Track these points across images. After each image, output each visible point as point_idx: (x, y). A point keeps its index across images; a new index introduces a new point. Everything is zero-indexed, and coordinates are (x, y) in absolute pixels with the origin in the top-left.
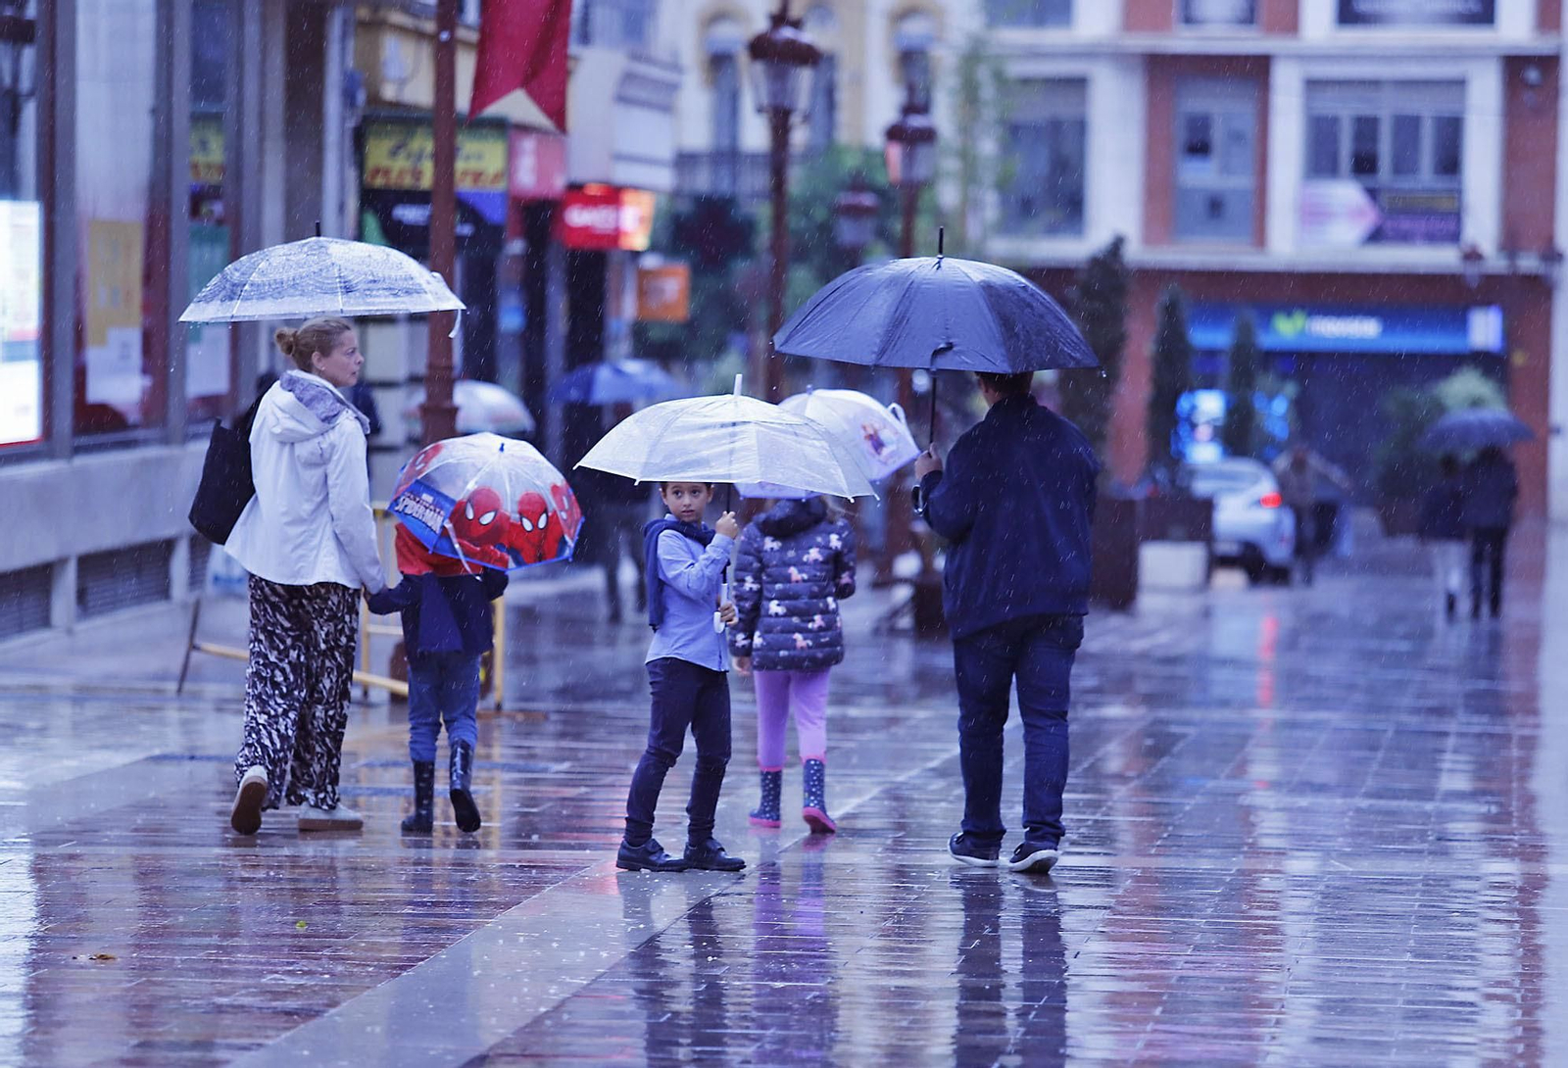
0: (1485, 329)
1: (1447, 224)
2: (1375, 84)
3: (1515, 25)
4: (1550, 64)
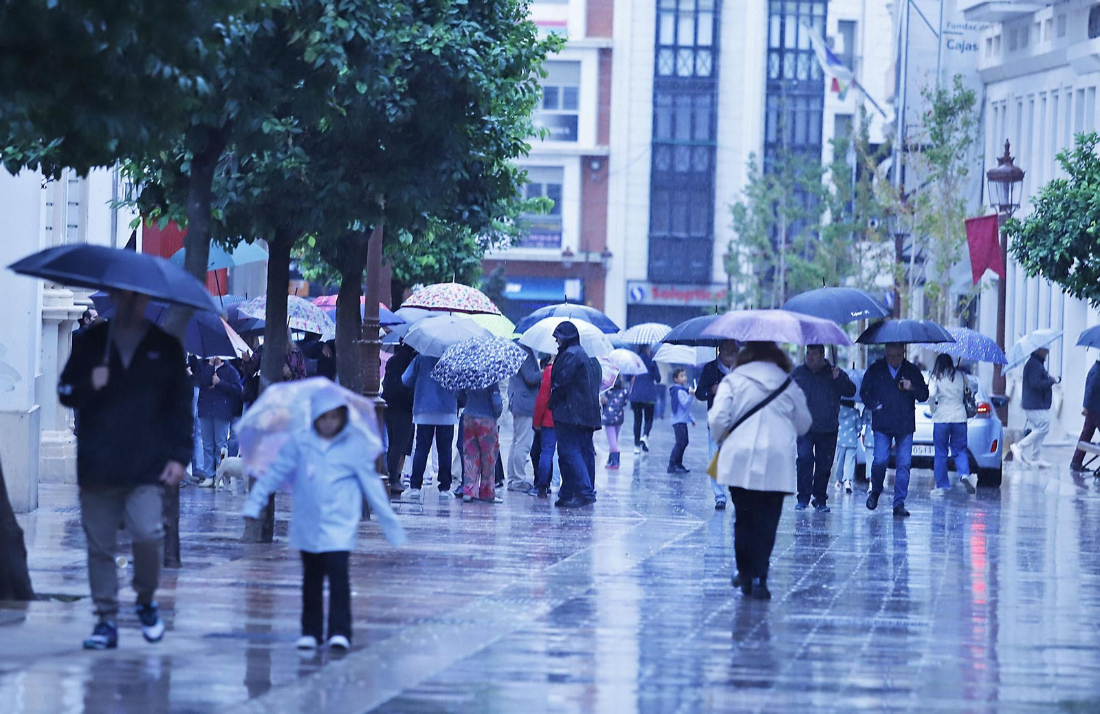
0: (572, 290)
1: (555, 238)
3: (587, 141)
4: (604, 160)
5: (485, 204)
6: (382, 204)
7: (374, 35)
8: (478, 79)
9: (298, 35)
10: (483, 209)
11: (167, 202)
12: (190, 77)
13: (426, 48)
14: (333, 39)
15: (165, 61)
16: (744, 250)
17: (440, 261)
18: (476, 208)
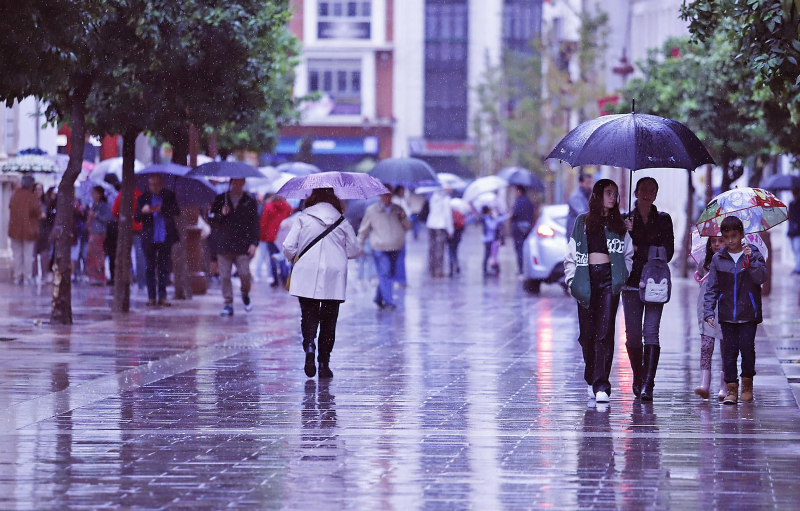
0: (370, 145)
1: (356, 108)
2: (330, 60)
3: (378, 40)
4: (390, 53)
7: (175, 19)
8: (241, 39)
9: (132, 20)
12: (67, 53)
13: (210, 22)
14: (152, 22)
15: (52, 44)
16: (486, 116)
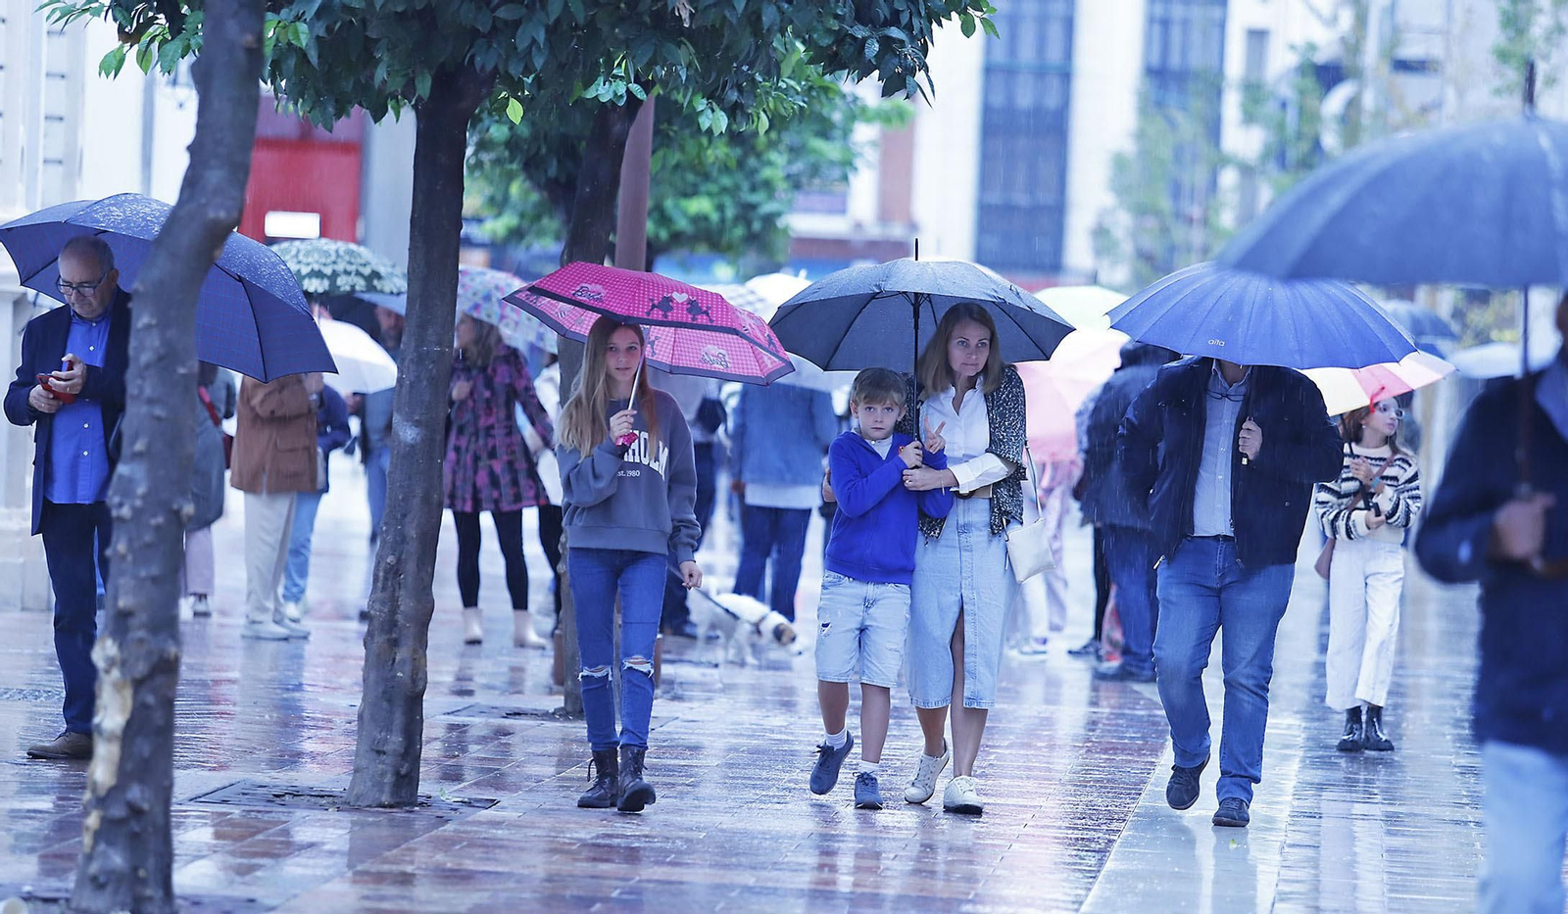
5: (916, 22)
6: (685, 15)
10: (913, 39)
11: (185, 9)
17: (720, 208)
18: (895, 32)
